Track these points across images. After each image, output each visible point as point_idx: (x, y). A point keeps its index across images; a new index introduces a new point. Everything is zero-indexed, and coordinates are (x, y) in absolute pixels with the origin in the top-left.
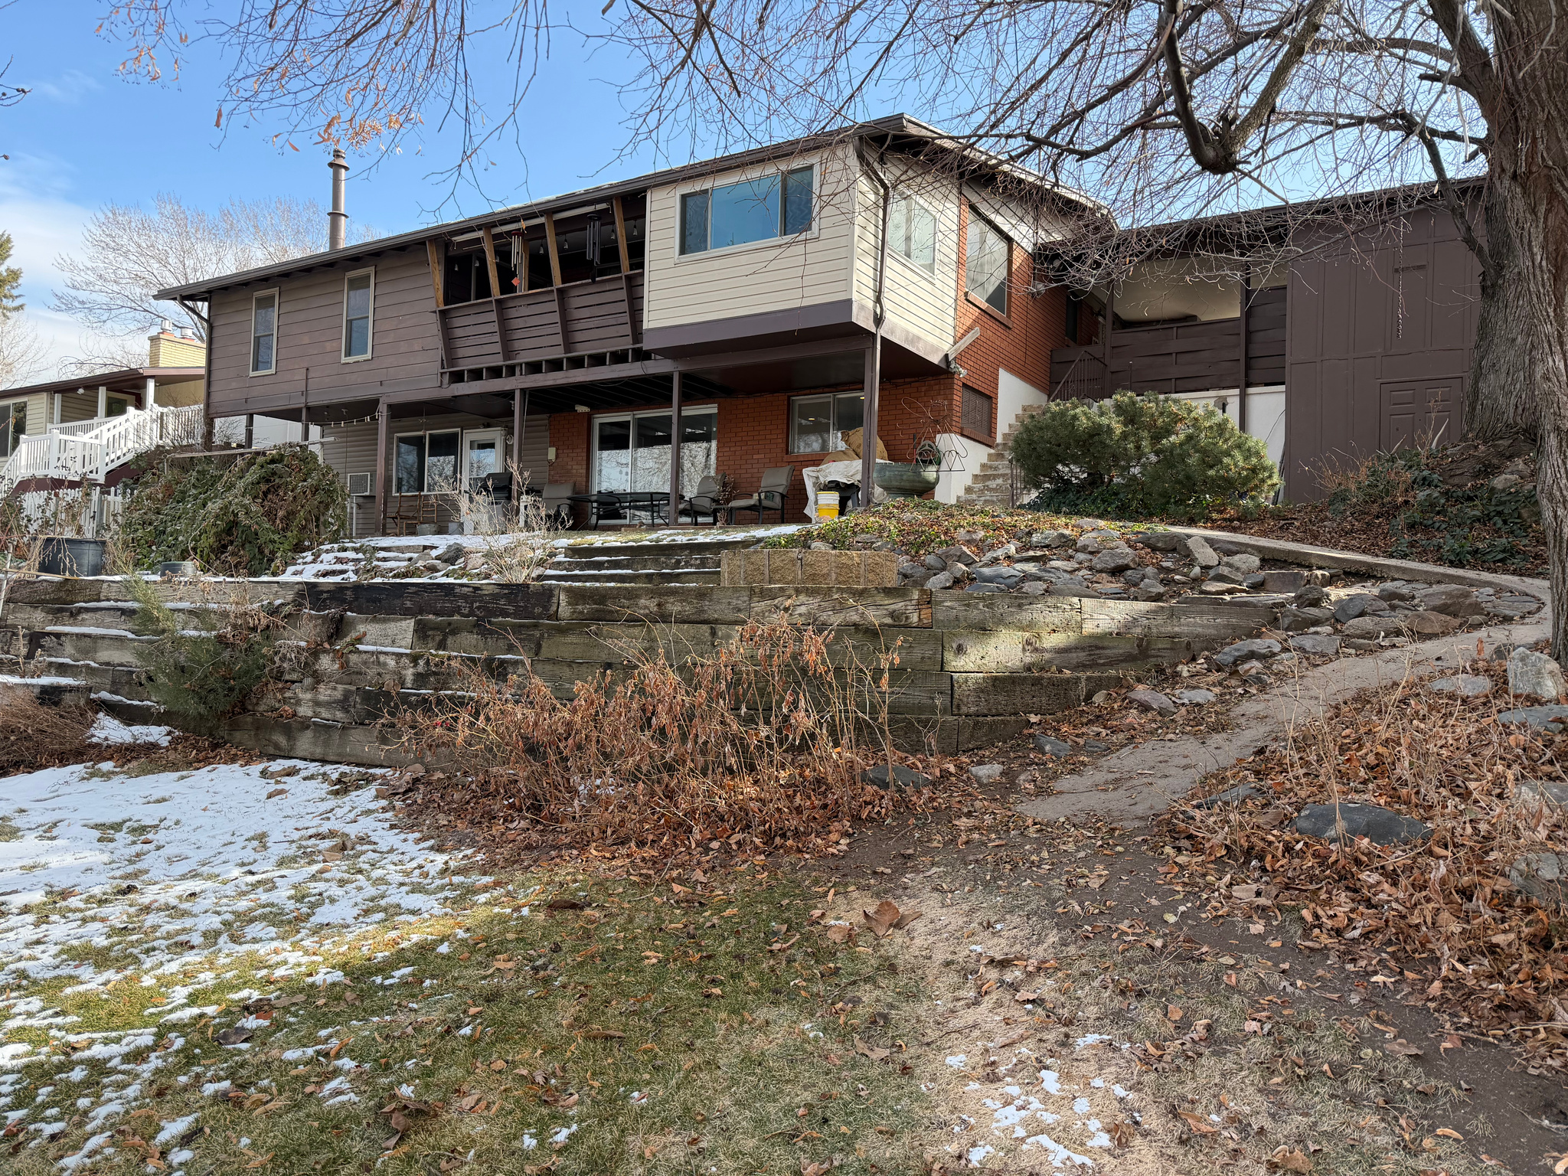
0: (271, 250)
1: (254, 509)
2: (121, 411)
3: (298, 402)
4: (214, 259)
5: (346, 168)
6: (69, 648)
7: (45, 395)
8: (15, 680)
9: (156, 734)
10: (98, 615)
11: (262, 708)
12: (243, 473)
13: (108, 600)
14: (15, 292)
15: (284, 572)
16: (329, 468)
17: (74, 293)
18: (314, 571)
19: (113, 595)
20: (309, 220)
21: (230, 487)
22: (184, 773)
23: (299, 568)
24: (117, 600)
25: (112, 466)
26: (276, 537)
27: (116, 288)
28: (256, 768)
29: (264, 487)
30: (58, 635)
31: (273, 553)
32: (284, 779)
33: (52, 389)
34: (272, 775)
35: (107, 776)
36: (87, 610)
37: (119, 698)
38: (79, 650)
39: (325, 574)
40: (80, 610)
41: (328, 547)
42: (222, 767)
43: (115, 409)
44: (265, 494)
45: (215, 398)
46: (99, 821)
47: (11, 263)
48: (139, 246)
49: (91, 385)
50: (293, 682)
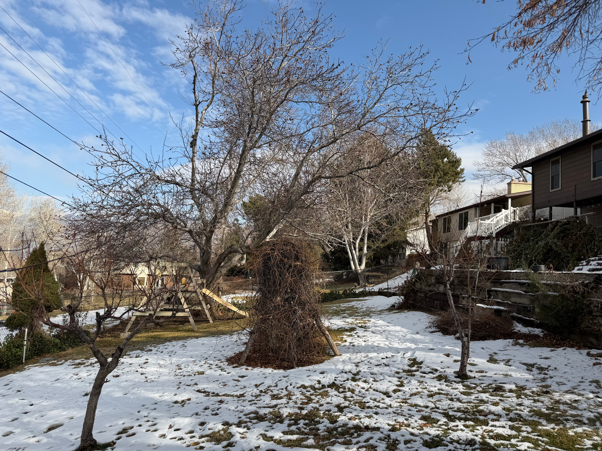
0: (550, 142)
1: (558, 244)
2: (500, 211)
3: (572, 199)
4: (527, 151)
5: (589, 101)
6: (500, 296)
7: (474, 209)
8: (485, 306)
9: (537, 331)
10: (510, 285)
11: (583, 326)
12: (553, 229)
13: (513, 279)
14: (462, 176)
15: (573, 269)
16: (591, 225)
17: (479, 173)
18: (588, 269)
19: (515, 277)
20: (565, 127)
21: (547, 236)
22: (553, 349)
23: (581, 267)
24: (516, 279)
25: (498, 231)
26: (569, 255)
27: (492, 168)
28: (585, 352)
29: (562, 235)
30: (496, 291)
31: (568, 261)
32: (599, 358)
33: (475, 206)
34: (593, 356)
35: (522, 345)
36: (506, 282)
37: (520, 316)
38: (504, 297)
39: (594, 270)
40: (503, 283)
41: (593, 258)
42: (568, 349)
43: (497, 210)
44: (563, 237)
45: (536, 202)
46: (525, 362)
47: (461, 167)
48: (500, 152)
49: (489, 203)
50: (597, 316)
